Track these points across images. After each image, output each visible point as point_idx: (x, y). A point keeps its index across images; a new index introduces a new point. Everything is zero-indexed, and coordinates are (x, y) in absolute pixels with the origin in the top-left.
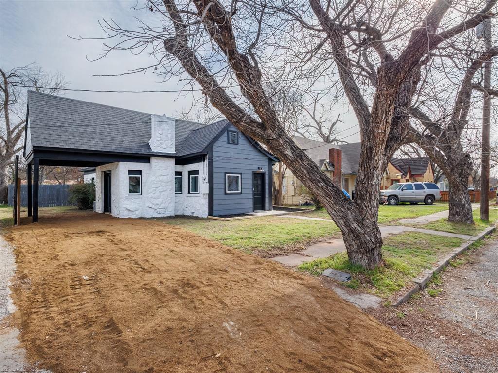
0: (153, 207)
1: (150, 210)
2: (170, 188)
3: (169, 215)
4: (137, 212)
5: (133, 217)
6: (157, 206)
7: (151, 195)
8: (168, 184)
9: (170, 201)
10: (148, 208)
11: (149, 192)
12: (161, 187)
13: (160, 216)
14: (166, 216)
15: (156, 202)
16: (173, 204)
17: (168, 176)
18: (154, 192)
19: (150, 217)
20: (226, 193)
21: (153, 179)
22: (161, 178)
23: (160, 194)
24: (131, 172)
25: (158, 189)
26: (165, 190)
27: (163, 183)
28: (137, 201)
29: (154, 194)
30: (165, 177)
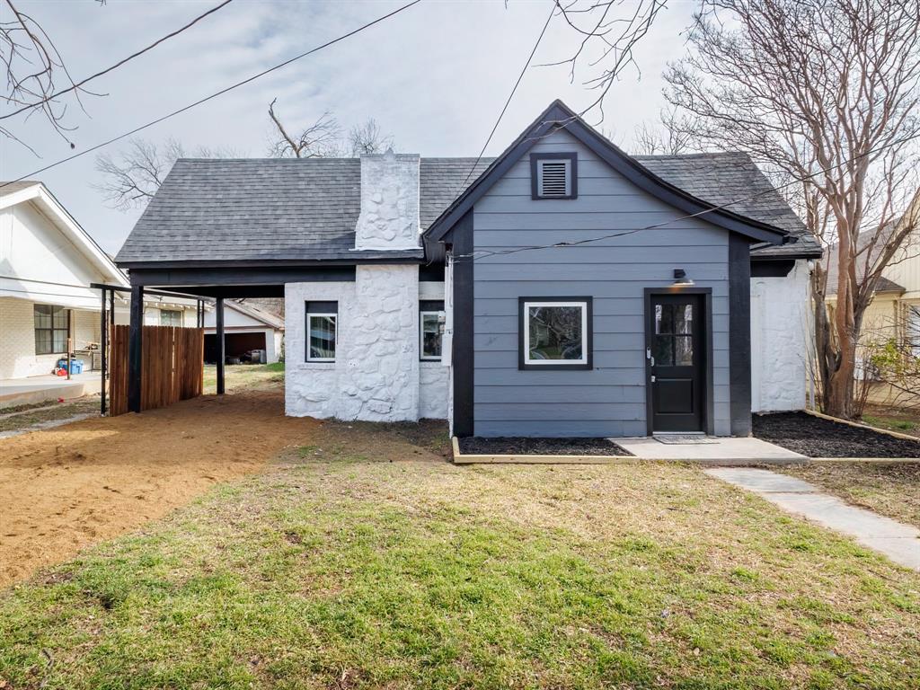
0: (360, 393)
1: (351, 402)
2: (405, 344)
3: (402, 418)
4: (324, 405)
5: (317, 415)
6: (369, 394)
7: (355, 362)
8: (400, 335)
9: (403, 380)
10: (346, 397)
11: (349, 355)
12: (380, 344)
13: (377, 418)
14: (394, 420)
15: (368, 381)
16: (412, 390)
17: (400, 314)
18: (361, 356)
19: (351, 419)
20: (522, 366)
21: (359, 321)
22: (380, 319)
23: (379, 363)
24: (310, 306)
25: (374, 347)
26: (390, 350)
27: (385, 332)
28: (326, 377)
29: (363, 359)
30: (391, 316)
